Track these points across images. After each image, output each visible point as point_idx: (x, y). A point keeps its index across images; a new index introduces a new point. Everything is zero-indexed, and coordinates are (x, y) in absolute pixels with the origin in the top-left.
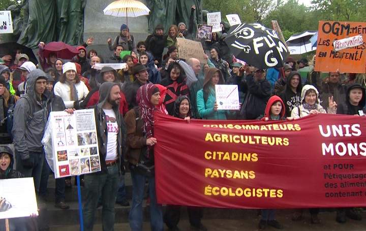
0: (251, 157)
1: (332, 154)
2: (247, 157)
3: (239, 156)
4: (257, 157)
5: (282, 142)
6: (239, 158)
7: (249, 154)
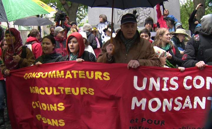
0: (57, 107)
1: (143, 108)
2: (53, 108)
3: (47, 107)
4: (63, 105)
5: (88, 91)
6: (47, 108)
7: (55, 105)
